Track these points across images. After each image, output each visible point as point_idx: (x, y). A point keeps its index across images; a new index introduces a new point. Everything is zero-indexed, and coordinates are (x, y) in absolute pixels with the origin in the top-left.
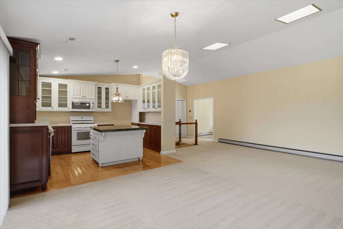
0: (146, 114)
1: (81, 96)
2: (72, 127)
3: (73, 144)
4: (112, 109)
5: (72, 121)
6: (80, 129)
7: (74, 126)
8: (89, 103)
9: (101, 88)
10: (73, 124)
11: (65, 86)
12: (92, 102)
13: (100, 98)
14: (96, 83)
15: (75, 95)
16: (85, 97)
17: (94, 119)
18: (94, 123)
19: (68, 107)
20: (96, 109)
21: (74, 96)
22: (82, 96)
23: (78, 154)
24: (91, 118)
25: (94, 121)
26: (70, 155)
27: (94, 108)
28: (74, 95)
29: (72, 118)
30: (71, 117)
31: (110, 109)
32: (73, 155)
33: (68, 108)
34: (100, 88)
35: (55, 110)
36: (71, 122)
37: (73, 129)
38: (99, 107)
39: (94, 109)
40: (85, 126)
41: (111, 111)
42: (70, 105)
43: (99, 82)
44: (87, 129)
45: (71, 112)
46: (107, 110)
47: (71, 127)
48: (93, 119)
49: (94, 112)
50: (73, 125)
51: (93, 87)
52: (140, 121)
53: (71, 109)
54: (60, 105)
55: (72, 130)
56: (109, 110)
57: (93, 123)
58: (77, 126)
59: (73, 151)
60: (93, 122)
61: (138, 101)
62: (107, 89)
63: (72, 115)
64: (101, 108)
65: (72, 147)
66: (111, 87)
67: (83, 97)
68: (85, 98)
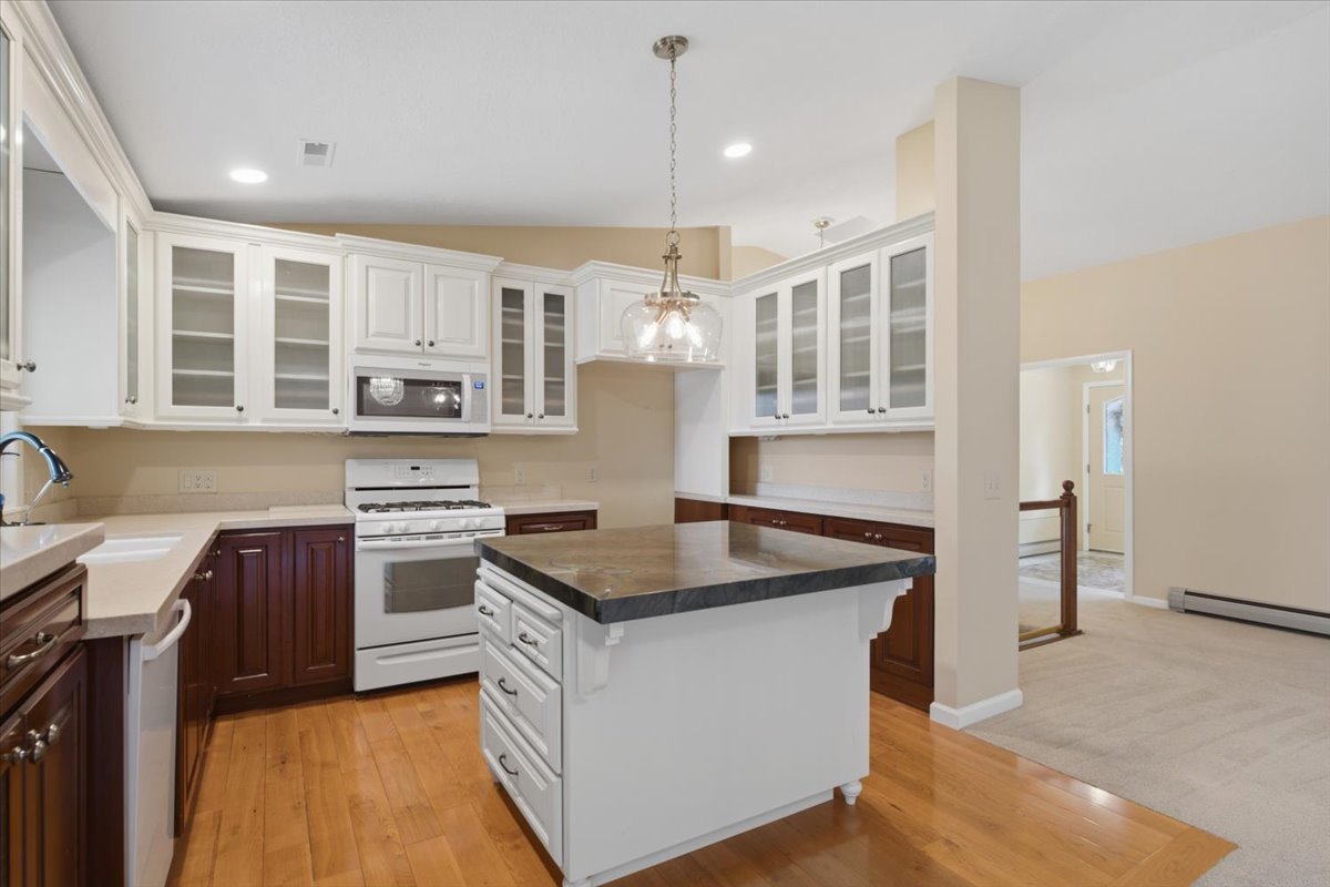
0: (763, 447)
1: (406, 335)
2: (359, 531)
3: (359, 642)
4: (582, 419)
5: (358, 489)
6: (404, 543)
7: (366, 524)
8: (456, 386)
9: (520, 294)
10: (364, 508)
11: (317, 275)
12: (473, 375)
13: (513, 356)
14: (493, 262)
15: (377, 334)
16: (432, 344)
17: (480, 477)
18: (481, 505)
19: (332, 406)
20: (497, 421)
21: (367, 337)
22: (413, 340)
23: (389, 701)
24: (467, 473)
25: (480, 487)
26: (343, 706)
27: (483, 413)
28: (371, 332)
29: (359, 473)
30: (350, 463)
31: (571, 422)
32: (360, 705)
33: (336, 412)
34: (512, 298)
35: (254, 423)
36: (355, 498)
37: (359, 543)
38: (513, 404)
39: (485, 421)
40: (432, 525)
41: (576, 429)
42: (342, 394)
43: (510, 258)
44: (446, 540)
45: (354, 433)
46: (553, 425)
47: (348, 529)
48: (473, 479)
49: (485, 435)
50: (360, 515)
51: (480, 285)
52: (733, 491)
53: (351, 422)
54: (287, 394)
55: (356, 549)
56: (566, 424)
57: (476, 499)
58: (386, 525)
59: (362, 683)
60: (472, 494)
61: (723, 372)
62: (554, 303)
63: (358, 457)
64: (522, 413)
65: (357, 653)
66: (575, 289)
67: (418, 344)
68: (431, 349)
